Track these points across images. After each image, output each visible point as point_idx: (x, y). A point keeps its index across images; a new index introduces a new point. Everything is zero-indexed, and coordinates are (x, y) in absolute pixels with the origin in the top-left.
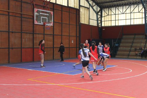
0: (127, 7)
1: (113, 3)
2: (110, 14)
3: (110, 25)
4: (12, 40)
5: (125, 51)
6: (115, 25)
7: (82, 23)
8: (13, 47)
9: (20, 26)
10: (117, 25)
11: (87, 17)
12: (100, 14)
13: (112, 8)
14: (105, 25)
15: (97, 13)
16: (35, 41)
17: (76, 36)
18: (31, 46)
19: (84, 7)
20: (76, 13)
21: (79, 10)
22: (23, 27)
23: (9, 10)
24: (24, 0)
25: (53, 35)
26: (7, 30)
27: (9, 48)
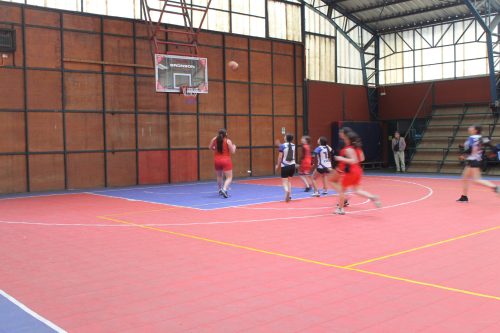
0: (445, 26)
1: (406, 18)
2: (399, 50)
3: (400, 81)
4: (113, 132)
5: (435, 153)
7: (312, 78)
8: (116, 149)
9: (133, 99)
10: (418, 79)
11: (328, 61)
12: (371, 50)
13: (405, 33)
14: (388, 82)
15: (362, 50)
16: (172, 134)
17: (295, 116)
18: (163, 145)
19: (320, 35)
20: (291, 53)
21: (302, 45)
22: (139, 99)
23: (102, 60)
24: (140, 33)
25: (225, 116)
26: (101, 109)
27: (105, 151)
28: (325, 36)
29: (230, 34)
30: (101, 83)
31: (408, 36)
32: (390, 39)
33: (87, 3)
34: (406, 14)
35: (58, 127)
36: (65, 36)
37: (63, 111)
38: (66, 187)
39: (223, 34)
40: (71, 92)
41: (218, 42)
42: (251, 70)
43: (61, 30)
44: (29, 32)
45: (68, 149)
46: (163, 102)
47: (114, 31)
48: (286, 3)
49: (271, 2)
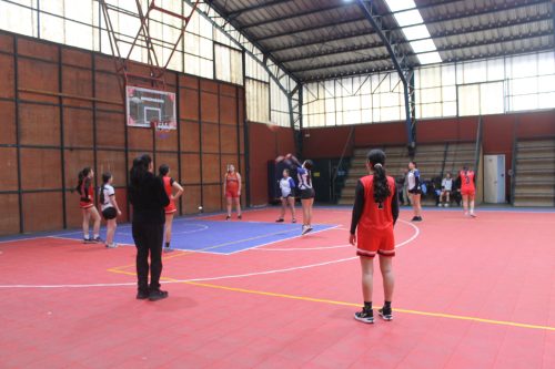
0: (363, 78)
1: (330, 69)
2: (321, 97)
3: (322, 125)
6: (334, 124)
7: (252, 120)
9: (92, 133)
10: (339, 123)
11: (263, 103)
12: (296, 96)
13: (327, 83)
14: (312, 125)
15: (290, 96)
17: (239, 154)
18: (122, 183)
19: (257, 80)
20: (234, 95)
21: (243, 89)
22: (98, 134)
23: (60, 91)
24: (99, 66)
25: (179, 153)
26: (58, 144)
27: (63, 190)
28: (261, 82)
29: (183, 73)
30: (58, 116)
31: (329, 85)
32: (312, 87)
33: (45, 29)
34: (330, 65)
35: (12, 163)
36: (19, 63)
37: (18, 146)
38: (21, 231)
39: (177, 73)
40: (28, 125)
41: (172, 81)
42: (202, 110)
43: (15, 56)
45: (24, 188)
46: (121, 138)
47: (72, 62)
48: (230, 48)
49: (217, 47)
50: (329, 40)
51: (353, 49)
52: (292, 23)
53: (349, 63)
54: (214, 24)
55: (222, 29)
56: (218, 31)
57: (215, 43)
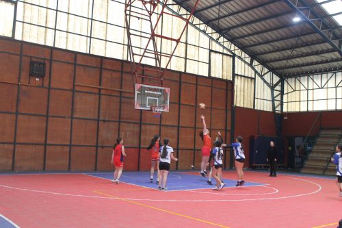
1: (302, 68)
2: (297, 89)
3: (297, 110)
4: (103, 133)
5: (320, 161)
7: (238, 105)
8: (104, 145)
9: (118, 112)
10: (310, 109)
11: (249, 94)
12: (278, 88)
13: (302, 78)
14: (289, 110)
15: (272, 88)
16: (142, 137)
17: (226, 130)
18: (136, 145)
19: (244, 77)
20: (225, 88)
21: (232, 83)
22: (122, 112)
23: (100, 85)
24: (126, 69)
25: (179, 127)
26: (96, 118)
27: (97, 147)
28: (248, 77)
29: (185, 73)
30: (98, 101)
31: (304, 80)
32: (291, 81)
33: (93, 48)
34: (303, 65)
35: (67, 128)
36: (77, 69)
37: (72, 118)
38: (69, 169)
39: (180, 73)
40: (78, 106)
41: (176, 78)
42: (198, 97)
43: (75, 65)
44: (54, 65)
46: (138, 116)
47: (108, 67)
48: (223, 54)
49: (212, 54)
50: (298, 47)
51: (317, 53)
52: (267, 36)
53: (317, 63)
54: (211, 38)
55: (217, 41)
56: (214, 43)
57: (211, 51)
